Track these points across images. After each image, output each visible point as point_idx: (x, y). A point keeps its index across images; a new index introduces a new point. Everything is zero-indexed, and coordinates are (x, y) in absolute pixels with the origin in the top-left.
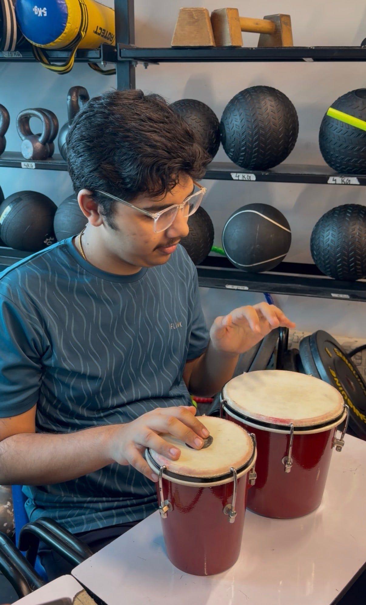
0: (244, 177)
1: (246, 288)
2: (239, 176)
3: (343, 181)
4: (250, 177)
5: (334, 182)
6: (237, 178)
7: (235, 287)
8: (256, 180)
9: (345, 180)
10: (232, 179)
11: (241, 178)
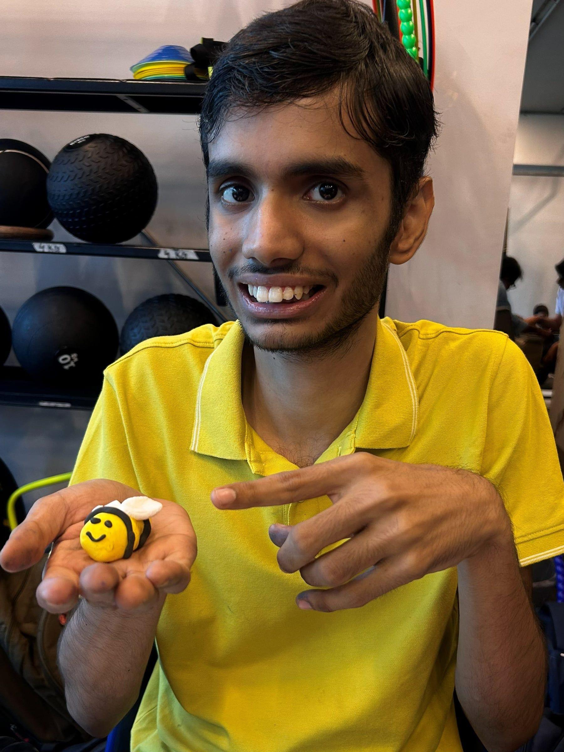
0: (50, 248)
1: (68, 405)
2: (43, 247)
3: (177, 255)
4: (58, 248)
5: (166, 257)
6: (41, 250)
7: (53, 404)
8: (67, 253)
9: (180, 254)
10: (34, 251)
11: (46, 250)
